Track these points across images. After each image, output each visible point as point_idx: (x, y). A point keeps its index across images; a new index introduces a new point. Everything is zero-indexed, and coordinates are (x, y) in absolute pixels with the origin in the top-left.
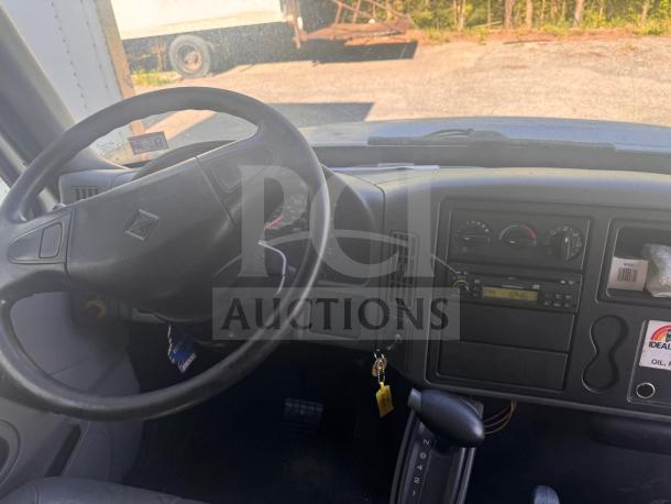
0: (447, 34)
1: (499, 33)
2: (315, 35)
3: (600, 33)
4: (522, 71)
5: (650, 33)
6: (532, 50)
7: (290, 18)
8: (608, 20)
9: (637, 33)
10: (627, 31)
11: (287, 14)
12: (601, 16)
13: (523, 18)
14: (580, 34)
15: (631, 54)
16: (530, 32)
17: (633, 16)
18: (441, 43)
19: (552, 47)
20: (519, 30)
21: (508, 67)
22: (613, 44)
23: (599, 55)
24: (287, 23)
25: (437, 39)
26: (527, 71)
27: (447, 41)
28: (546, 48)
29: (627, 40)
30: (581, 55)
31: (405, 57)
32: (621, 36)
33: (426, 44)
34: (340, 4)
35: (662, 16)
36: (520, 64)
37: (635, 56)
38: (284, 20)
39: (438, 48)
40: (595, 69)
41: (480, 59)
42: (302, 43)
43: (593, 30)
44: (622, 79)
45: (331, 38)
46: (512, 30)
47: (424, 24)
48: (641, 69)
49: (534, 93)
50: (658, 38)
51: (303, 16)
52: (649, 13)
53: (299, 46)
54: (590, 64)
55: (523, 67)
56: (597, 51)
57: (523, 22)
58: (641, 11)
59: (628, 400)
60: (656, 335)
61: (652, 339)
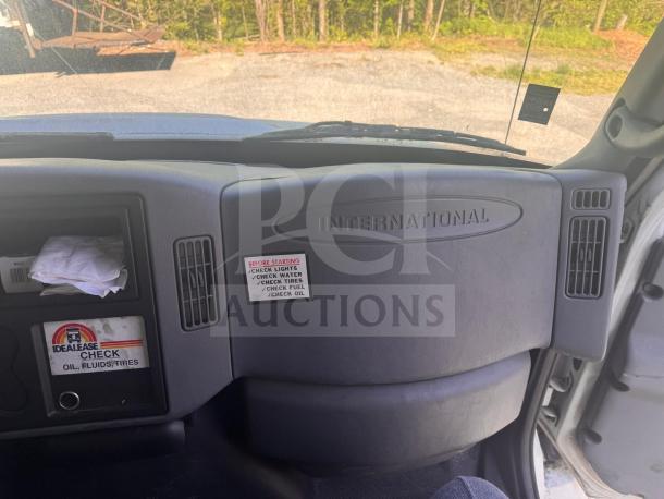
0: (205, 45)
1: (255, 46)
2: (52, 43)
3: (342, 47)
4: (273, 80)
5: (380, 47)
6: (283, 60)
7: (16, 23)
8: (349, 36)
9: (370, 47)
10: (363, 45)
11: (11, 19)
12: (342, 32)
13: (276, 31)
14: (326, 47)
15: (364, 64)
16: (283, 44)
17: (368, 33)
18: (199, 54)
19: (301, 59)
20: (274, 43)
21: (262, 76)
22: (351, 56)
23: (339, 65)
24: (12, 29)
25: (195, 50)
26: (279, 80)
27: (206, 52)
28: (295, 59)
29: (363, 52)
30: (325, 65)
31: (161, 68)
32: (359, 49)
33: (184, 55)
34: (75, 10)
35: (390, 33)
36: (272, 74)
37: (368, 66)
38: (9, 26)
39: (196, 59)
40: (336, 78)
41: (236, 70)
42: (36, 51)
43: (337, 44)
44: (357, 86)
45: (72, 47)
46: (266, 43)
47: (182, 35)
48: (372, 78)
49: (284, 101)
50: (387, 51)
51: (31, 22)
52: (380, 30)
53: (33, 55)
54: (333, 73)
55: (275, 77)
56: (338, 62)
57: (277, 36)
58: (372, 27)
59: (50, 415)
60: (56, 338)
61: (54, 342)
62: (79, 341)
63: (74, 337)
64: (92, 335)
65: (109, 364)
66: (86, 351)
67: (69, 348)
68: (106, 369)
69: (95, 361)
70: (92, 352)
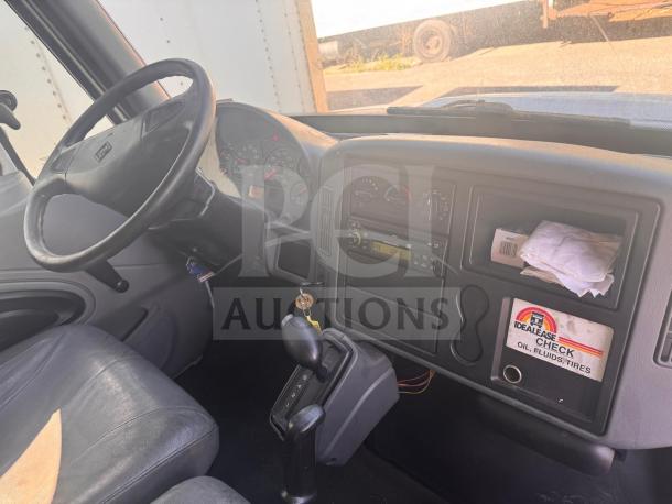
2: (567, 12)
42: (549, 22)
53: (546, 25)
59: (492, 378)
60: (521, 315)
61: (517, 318)
62: (540, 327)
63: (537, 321)
64: (554, 326)
65: (560, 360)
66: (543, 338)
67: (529, 329)
68: (556, 363)
69: (547, 351)
70: (548, 341)
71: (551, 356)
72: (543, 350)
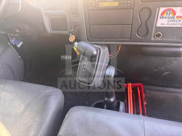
59: (152, 39)
60: (162, 14)
61: (161, 15)
62: (169, 15)
63: (168, 14)
64: (174, 13)
65: (176, 24)
66: (171, 19)
67: (165, 18)
68: (175, 26)
69: (171, 23)
70: (172, 19)
71: (173, 24)
72: (170, 23)
